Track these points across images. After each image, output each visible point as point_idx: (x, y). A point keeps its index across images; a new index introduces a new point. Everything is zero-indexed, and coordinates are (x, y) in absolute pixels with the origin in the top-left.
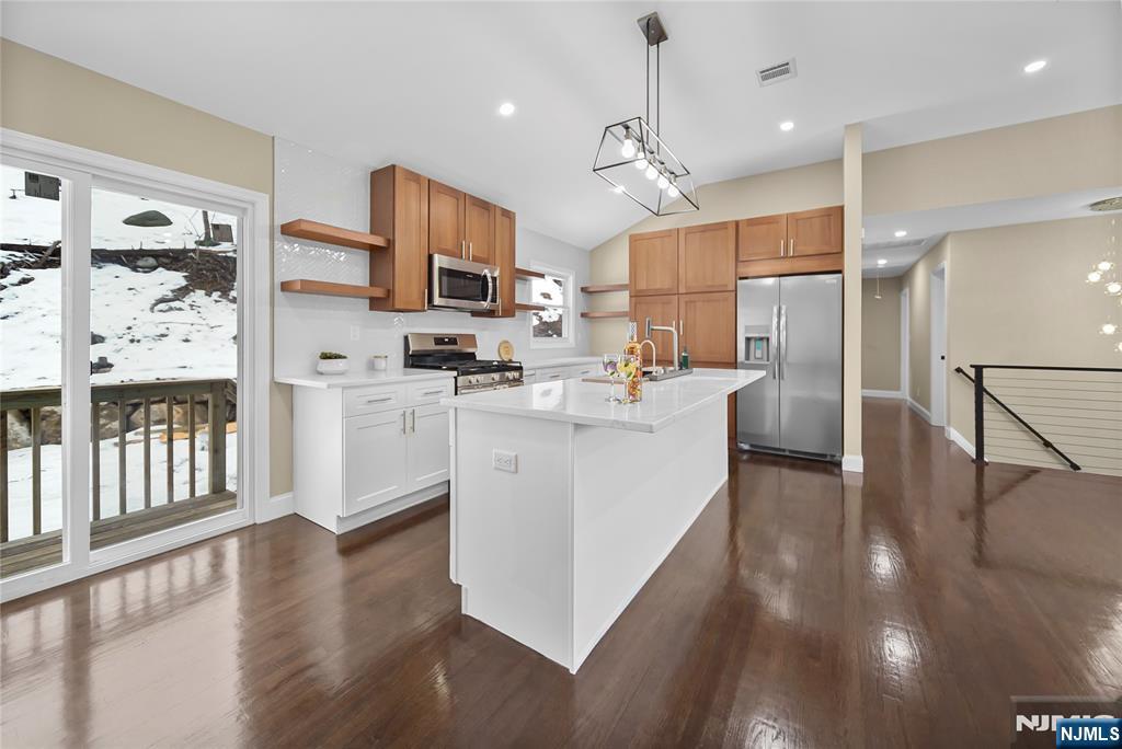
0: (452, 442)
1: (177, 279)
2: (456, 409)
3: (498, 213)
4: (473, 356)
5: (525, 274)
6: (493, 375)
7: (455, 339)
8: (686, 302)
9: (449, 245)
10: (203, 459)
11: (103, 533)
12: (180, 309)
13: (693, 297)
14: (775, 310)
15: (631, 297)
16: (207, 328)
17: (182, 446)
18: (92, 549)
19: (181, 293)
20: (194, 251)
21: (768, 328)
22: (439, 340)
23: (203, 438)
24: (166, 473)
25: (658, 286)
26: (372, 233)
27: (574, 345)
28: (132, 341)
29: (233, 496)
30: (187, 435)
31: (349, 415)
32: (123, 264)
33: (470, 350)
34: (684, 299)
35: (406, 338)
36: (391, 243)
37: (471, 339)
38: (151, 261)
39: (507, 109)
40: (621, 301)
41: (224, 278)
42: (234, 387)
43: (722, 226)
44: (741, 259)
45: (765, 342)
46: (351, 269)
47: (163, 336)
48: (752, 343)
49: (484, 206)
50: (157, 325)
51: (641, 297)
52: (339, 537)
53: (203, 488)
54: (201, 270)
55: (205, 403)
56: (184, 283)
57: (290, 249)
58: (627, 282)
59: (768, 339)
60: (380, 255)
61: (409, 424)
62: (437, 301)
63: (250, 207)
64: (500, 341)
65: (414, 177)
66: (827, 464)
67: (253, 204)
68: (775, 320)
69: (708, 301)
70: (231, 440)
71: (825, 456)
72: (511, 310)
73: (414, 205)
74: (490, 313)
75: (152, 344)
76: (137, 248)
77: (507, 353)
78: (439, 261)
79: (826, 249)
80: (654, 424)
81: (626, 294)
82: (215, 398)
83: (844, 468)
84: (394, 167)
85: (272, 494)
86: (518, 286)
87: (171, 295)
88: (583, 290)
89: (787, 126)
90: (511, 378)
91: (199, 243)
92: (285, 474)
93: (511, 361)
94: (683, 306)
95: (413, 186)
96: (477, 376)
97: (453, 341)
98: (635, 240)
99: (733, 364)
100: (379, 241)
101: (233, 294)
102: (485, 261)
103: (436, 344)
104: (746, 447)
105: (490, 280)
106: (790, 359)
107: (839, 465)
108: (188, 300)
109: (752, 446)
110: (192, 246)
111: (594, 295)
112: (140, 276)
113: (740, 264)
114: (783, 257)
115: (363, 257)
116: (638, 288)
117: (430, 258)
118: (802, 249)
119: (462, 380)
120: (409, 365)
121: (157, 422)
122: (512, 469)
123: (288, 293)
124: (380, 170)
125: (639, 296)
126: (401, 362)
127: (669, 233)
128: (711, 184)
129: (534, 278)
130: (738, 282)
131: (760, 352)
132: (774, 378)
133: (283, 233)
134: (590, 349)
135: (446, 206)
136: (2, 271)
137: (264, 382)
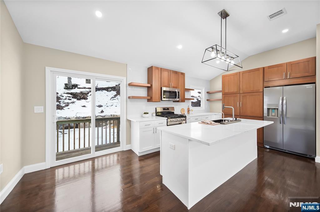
0: (160, 139)
2: (161, 131)
3: (180, 74)
4: (173, 113)
5: (188, 90)
6: (178, 119)
7: (169, 108)
9: (166, 84)
12: (115, 99)
13: (245, 94)
14: (281, 98)
15: (222, 95)
18: (95, 151)
21: (278, 105)
22: (164, 109)
25: (232, 91)
26: (148, 84)
27: (204, 109)
28: (107, 106)
31: (141, 128)
32: (106, 90)
33: (173, 111)
34: (242, 95)
35: (156, 108)
36: (152, 85)
37: (173, 108)
38: (110, 89)
39: (180, 47)
40: (220, 96)
43: (258, 69)
44: (265, 80)
45: (276, 110)
46: (143, 93)
47: (112, 105)
48: (270, 111)
49: (176, 73)
50: (111, 103)
51: (225, 95)
52: (139, 157)
56: (116, 94)
57: (130, 89)
58: (221, 90)
59: (278, 109)
60: (149, 88)
62: (163, 99)
63: (122, 80)
64: (181, 108)
65: (157, 68)
67: (123, 80)
68: (281, 101)
69: (252, 95)
72: (183, 100)
73: (157, 75)
74: (178, 101)
75: (110, 107)
76: (108, 87)
77: (183, 112)
78: (163, 89)
79: (307, 74)
81: (221, 93)
83: (316, 161)
84: (152, 66)
87: (114, 96)
88: (207, 92)
89: (285, 31)
90: (183, 119)
93: (184, 115)
94: (241, 97)
95: (157, 71)
96: (173, 119)
97: (168, 109)
98: (224, 77)
99: (262, 118)
100: (149, 85)
102: (176, 88)
104: (268, 147)
105: (177, 93)
106: (288, 116)
108: (117, 97)
109: (270, 147)
111: (211, 94)
112: (109, 93)
113: (265, 82)
114: (285, 79)
115: (146, 89)
116: (225, 92)
117: (161, 88)
118: (293, 75)
119: (169, 120)
120: (157, 115)
121: (112, 124)
122: (174, 148)
123: (130, 99)
124: (149, 68)
125: (225, 94)
126: (155, 114)
127: (236, 74)
128: (255, 55)
129: (191, 91)
130: (264, 89)
131: (274, 113)
132: (281, 123)
133: (129, 85)
134: (210, 110)
135: (165, 74)
136: (88, 93)
137: (125, 119)
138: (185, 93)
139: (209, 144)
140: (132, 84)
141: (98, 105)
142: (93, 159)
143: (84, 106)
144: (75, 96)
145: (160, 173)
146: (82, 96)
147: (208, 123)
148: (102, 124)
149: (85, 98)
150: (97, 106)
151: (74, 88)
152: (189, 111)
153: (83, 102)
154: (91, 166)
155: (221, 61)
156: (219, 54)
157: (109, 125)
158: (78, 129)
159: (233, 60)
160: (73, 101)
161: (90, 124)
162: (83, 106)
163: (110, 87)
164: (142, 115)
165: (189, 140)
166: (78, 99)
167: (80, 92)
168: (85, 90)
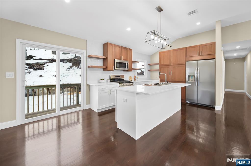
0: (116, 96)
1: (70, 64)
2: (116, 90)
3: (128, 49)
5: (135, 62)
6: (127, 84)
8: (173, 67)
9: (118, 57)
10: (75, 98)
11: (62, 109)
12: (71, 70)
13: (175, 66)
14: (196, 68)
15: (159, 66)
16: (75, 74)
17: (72, 96)
18: (60, 111)
19: (71, 67)
20: (73, 59)
21: (194, 73)
22: (117, 76)
23: (75, 95)
24: (70, 100)
25: (166, 64)
26: (103, 56)
27: (146, 77)
28: (64, 76)
29: (80, 105)
30: (73, 94)
31: (99, 91)
32: (62, 62)
33: (123, 78)
34: (172, 66)
35: (110, 76)
36: (107, 58)
37: (123, 76)
38: (66, 61)
39: (129, 29)
40: (157, 67)
41: (78, 64)
42: (80, 85)
43: (182, 49)
44: (187, 56)
45: (194, 77)
46: (100, 63)
47: (68, 75)
48: (190, 77)
49: (125, 48)
50: (67, 73)
52: (98, 113)
53: (75, 103)
54: (74, 62)
55: (76, 88)
56: (72, 65)
57: (89, 60)
58: (159, 63)
59: (194, 76)
60: (105, 60)
61: (110, 93)
62: (116, 69)
63: (83, 53)
64: (129, 76)
65: (111, 44)
66: (211, 108)
67: (83, 52)
68: (196, 71)
69: (179, 67)
70: (80, 95)
71: (211, 106)
72: (131, 70)
73: (111, 50)
74: (127, 71)
75: (67, 77)
76: (64, 59)
77: (131, 79)
78: (116, 61)
79: (211, 53)
80: (150, 93)
82: (77, 87)
83: (215, 109)
84: (107, 43)
85: (86, 105)
86: (133, 65)
87: (70, 67)
88: (149, 65)
89: (198, 24)
90: (131, 84)
91: (74, 57)
92: (88, 101)
93: (132, 81)
95: (111, 46)
96: (123, 84)
97: (119, 76)
98: (160, 53)
99: (185, 82)
100: (105, 57)
101: (80, 67)
102: (126, 60)
103: (116, 77)
104: (189, 102)
105: (126, 64)
106: (200, 81)
107: (214, 108)
109: (190, 102)
110: (73, 58)
111: (152, 66)
112: (65, 64)
113: (187, 58)
114: (199, 56)
115: (102, 61)
116: (161, 64)
117: (114, 60)
118: (204, 53)
119: (120, 84)
120: (110, 81)
121: (69, 91)
122: (126, 101)
123: (89, 68)
124: (105, 44)
125: (161, 66)
126: (109, 81)
127: (169, 51)
128: (181, 38)
129: (137, 63)
130: (186, 62)
131: (192, 79)
132: (196, 85)
133: (88, 57)
134: (151, 78)
135: (117, 49)
136: (44, 64)
137: (85, 84)
138: (133, 64)
139: (149, 94)
140: (92, 56)
142: (58, 117)
143: (41, 76)
144: (31, 66)
145: (116, 121)
146: (39, 67)
147: (149, 85)
149: (42, 69)
150: (54, 76)
151: (30, 59)
152: (135, 78)
153: (39, 72)
155: (158, 42)
156: (156, 36)
157: (66, 92)
158: (37, 96)
159: (166, 41)
160: (30, 71)
163: (65, 59)
164: (99, 81)
165: (137, 94)
166: (34, 70)
167: (36, 63)
168: (42, 61)
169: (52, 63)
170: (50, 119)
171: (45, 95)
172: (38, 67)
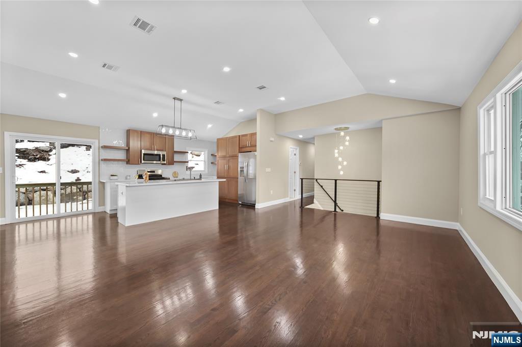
5: (180, 153)
9: (147, 148)
26: (126, 146)
27: (207, 173)
28: (88, 172)
31: (111, 188)
35: (137, 171)
36: (129, 148)
44: (240, 147)
46: (121, 155)
52: (110, 214)
57: (104, 151)
59: (244, 171)
60: (128, 151)
62: (143, 162)
64: (172, 172)
65: (136, 131)
66: (253, 206)
67: (94, 142)
69: (233, 159)
71: (253, 204)
72: (172, 163)
73: (135, 138)
78: (143, 152)
84: (131, 129)
85: (99, 206)
88: (212, 155)
95: (136, 133)
97: (154, 172)
98: (218, 140)
99: (238, 178)
102: (161, 151)
104: (240, 203)
105: (161, 155)
114: (248, 147)
115: (124, 152)
116: (219, 155)
117: (141, 151)
123: (103, 162)
124: (128, 130)
130: (239, 153)
133: (102, 148)
135: (146, 137)
136: (50, 150)
137: (97, 181)
138: (175, 155)
140: (107, 146)
141: (70, 170)
142: (58, 219)
144: (24, 154)
146: (40, 155)
148: (77, 198)
149: (46, 159)
150: (68, 171)
154: (55, 230)
158: (32, 206)
160: (21, 163)
161: (55, 198)
162: (42, 172)
166: (30, 160)
167: (34, 148)
168: (45, 144)
169: (67, 148)
170: (44, 221)
171: (49, 204)
172: (38, 156)
